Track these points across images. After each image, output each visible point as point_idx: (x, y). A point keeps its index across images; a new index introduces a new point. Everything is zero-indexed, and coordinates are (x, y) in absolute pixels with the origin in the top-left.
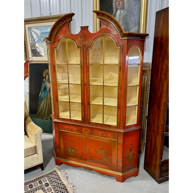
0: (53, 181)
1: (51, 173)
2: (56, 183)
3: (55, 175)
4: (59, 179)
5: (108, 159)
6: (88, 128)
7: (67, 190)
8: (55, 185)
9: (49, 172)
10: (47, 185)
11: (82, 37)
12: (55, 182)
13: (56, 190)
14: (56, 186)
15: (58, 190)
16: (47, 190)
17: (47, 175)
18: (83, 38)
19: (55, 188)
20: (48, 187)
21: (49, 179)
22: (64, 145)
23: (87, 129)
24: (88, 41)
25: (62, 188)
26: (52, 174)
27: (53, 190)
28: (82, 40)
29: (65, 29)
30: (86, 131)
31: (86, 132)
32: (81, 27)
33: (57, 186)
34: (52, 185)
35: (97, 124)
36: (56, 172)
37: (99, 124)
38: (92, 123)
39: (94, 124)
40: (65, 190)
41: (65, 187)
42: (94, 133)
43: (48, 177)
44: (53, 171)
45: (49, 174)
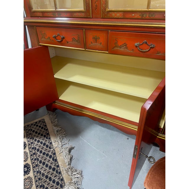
0: (35, 138)
1: (36, 123)
2: (39, 143)
3: (42, 128)
4: (47, 136)
7: (56, 160)
8: (37, 148)
9: (32, 122)
12: (38, 141)
13: (35, 159)
14: (38, 150)
15: (40, 159)
19: (34, 154)
21: (30, 134)
23: (97, 34)
25: (47, 155)
26: (37, 126)
27: (29, 159)
31: (98, 45)
33: (40, 149)
34: (30, 148)
35: (126, 14)
36: (44, 122)
37: (133, 15)
38: (113, 15)
39: (118, 15)
40: (53, 160)
41: (55, 154)
42: (115, 47)
43: (29, 130)
44: (40, 121)
45: (32, 124)
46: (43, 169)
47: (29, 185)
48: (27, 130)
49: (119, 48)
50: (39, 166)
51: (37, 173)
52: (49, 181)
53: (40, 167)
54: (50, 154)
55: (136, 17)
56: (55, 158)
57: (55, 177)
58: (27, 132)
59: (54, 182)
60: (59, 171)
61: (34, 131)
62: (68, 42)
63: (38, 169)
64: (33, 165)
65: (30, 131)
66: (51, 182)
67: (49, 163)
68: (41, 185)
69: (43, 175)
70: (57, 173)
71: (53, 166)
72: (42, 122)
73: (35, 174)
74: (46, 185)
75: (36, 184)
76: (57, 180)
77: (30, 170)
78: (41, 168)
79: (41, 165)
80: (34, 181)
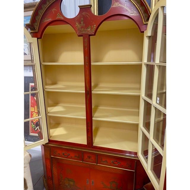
6: (92, 154)
11: (82, 23)
18: (84, 23)
23: (90, 155)
24: (92, 28)
28: (82, 27)
29: (54, 11)
30: (89, 157)
32: (79, 7)
42: (101, 161)
62: (72, 157)
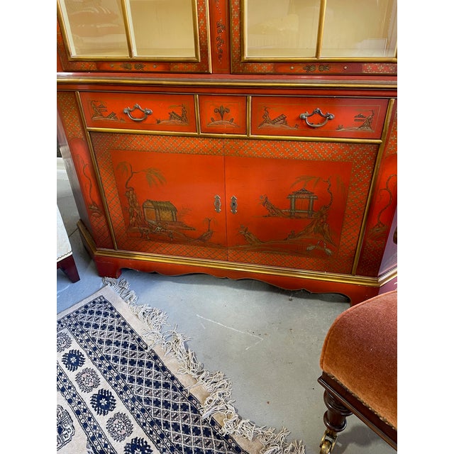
0: (97, 338)
1: (86, 307)
2: (113, 346)
3: (106, 314)
4: (124, 327)
5: (323, 233)
6: (235, 96)
7: (164, 368)
8: (112, 355)
9: (76, 307)
10: (73, 360)
12: (109, 342)
13: (117, 378)
14: (116, 359)
15: (128, 375)
16: (75, 384)
17: (69, 317)
19: (110, 368)
20: (80, 369)
21: (82, 332)
22: (123, 196)
23: (224, 103)
25: (141, 363)
26: (91, 312)
27: (102, 380)
30: (222, 113)
31: (226, 123)
33: (120, 357)
34: (95, 359)
35: (281, 67)
36: (105, 302)
37: (292, 68)
38: (256, 67)
39: (265, 68)
40: (158, 369)
41: (156, 357)
42: (263, 123)
43: (76, 325)
44: (94, 302)
45: (77, 312)
46: (143, 391)
47: (125, 428)
48: (70, 325)
49: (271, 125)
50: (132, 387)
51: (134, 402)
52: (165, 409)
53: (135, 390)
54: (146, 360)
55: (297, 71)
56: (160, 365)
57: (175, 398)
58: (74, 330)
59: (175, 407)
60: (179, 386)
61: (88, 325)
62: (159, 122)
63: (132, 393)
64: (116, 391)
65: (78, 327)
66: (171, 410)
67: (151, 377)
68: (150, 421)
69: (148, 401)
70: (175, 390)
71: (162, 381)
72: (101, 303)
73: (130, 405)
74: (162, 419)
75: (139, 423)
76: (180, 403)
77: (115, 400)
78: (138, 391)
79: (135, 384)
80: (131, 417)
